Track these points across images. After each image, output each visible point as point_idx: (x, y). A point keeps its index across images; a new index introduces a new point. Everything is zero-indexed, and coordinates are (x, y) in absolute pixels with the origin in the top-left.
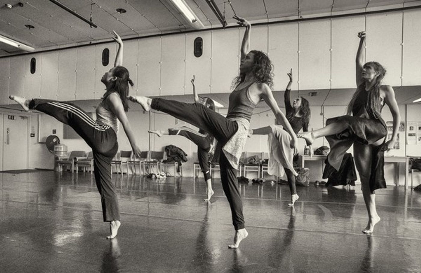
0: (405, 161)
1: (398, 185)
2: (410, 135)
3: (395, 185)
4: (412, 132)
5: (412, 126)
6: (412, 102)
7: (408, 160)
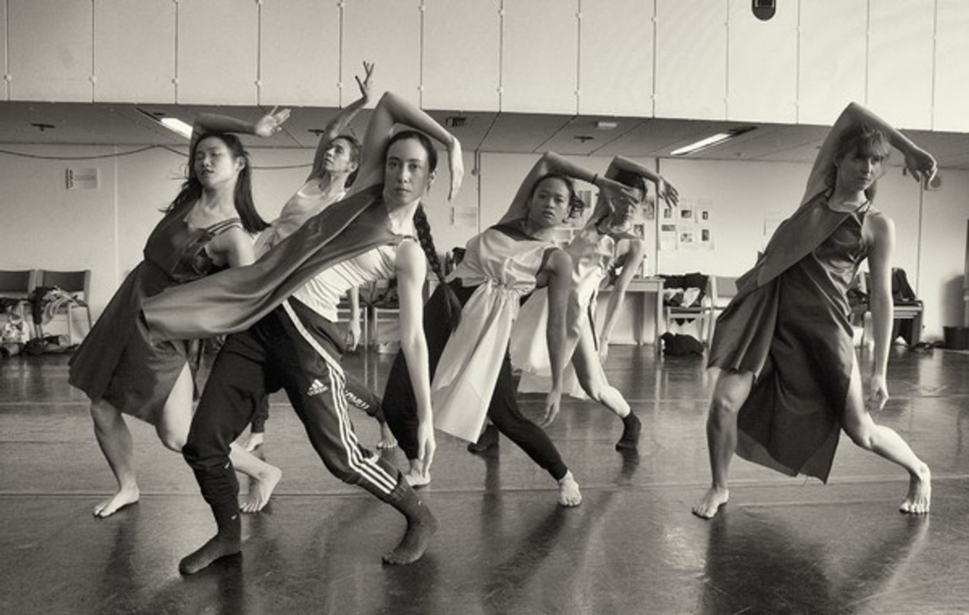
0: (655, 290)
1: (642, 344)
2: (665, 228)
3: (636, 343)
4: (668, 222)
7: (661, 285)
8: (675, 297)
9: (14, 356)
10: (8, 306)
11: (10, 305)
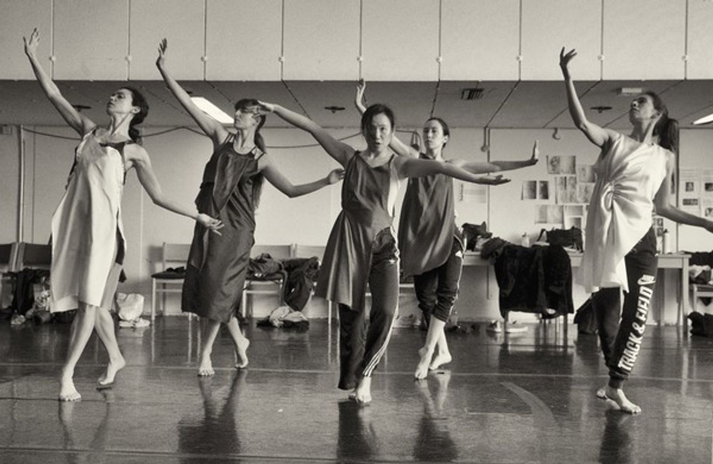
0: (680, 266)
1: (662, 324)
2: (686, 202)
3: (656, 324)
4: (690, 196)
5: (691, 181)
6: (692, 123)
7: (687, 261)
8: (701, 274)
9: (46, 323)
10: (42, 277)
11: (44, 276)
